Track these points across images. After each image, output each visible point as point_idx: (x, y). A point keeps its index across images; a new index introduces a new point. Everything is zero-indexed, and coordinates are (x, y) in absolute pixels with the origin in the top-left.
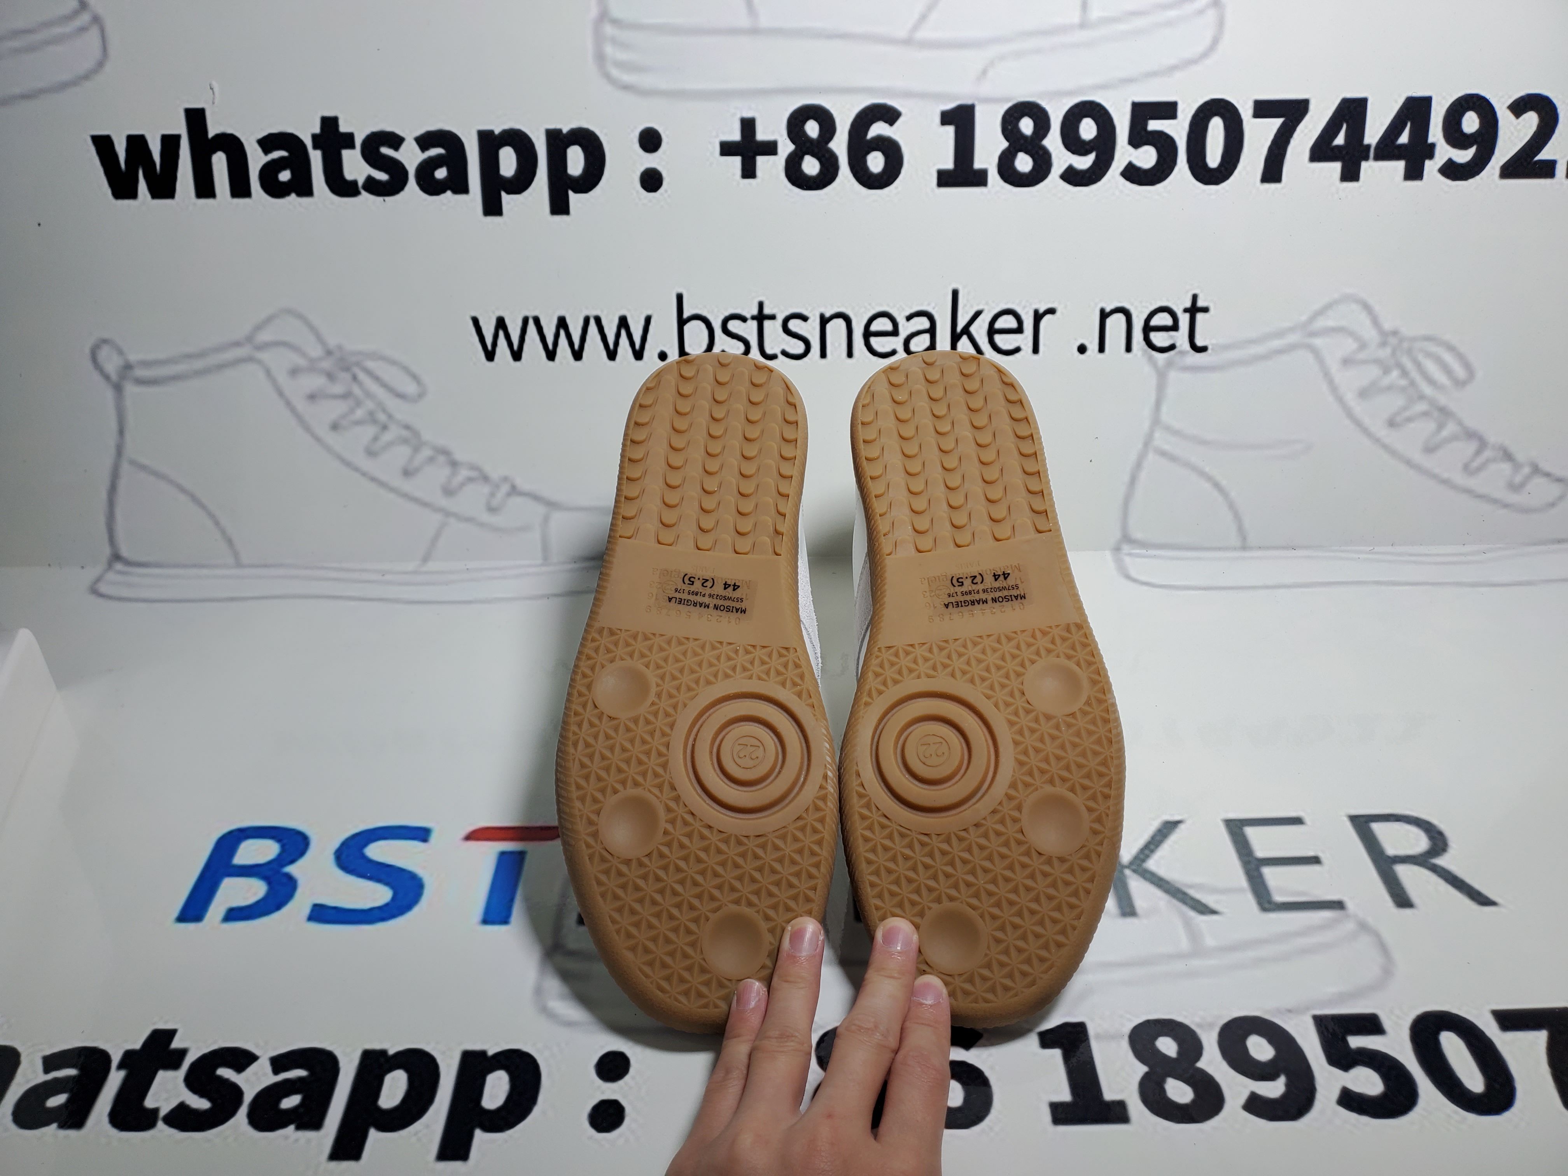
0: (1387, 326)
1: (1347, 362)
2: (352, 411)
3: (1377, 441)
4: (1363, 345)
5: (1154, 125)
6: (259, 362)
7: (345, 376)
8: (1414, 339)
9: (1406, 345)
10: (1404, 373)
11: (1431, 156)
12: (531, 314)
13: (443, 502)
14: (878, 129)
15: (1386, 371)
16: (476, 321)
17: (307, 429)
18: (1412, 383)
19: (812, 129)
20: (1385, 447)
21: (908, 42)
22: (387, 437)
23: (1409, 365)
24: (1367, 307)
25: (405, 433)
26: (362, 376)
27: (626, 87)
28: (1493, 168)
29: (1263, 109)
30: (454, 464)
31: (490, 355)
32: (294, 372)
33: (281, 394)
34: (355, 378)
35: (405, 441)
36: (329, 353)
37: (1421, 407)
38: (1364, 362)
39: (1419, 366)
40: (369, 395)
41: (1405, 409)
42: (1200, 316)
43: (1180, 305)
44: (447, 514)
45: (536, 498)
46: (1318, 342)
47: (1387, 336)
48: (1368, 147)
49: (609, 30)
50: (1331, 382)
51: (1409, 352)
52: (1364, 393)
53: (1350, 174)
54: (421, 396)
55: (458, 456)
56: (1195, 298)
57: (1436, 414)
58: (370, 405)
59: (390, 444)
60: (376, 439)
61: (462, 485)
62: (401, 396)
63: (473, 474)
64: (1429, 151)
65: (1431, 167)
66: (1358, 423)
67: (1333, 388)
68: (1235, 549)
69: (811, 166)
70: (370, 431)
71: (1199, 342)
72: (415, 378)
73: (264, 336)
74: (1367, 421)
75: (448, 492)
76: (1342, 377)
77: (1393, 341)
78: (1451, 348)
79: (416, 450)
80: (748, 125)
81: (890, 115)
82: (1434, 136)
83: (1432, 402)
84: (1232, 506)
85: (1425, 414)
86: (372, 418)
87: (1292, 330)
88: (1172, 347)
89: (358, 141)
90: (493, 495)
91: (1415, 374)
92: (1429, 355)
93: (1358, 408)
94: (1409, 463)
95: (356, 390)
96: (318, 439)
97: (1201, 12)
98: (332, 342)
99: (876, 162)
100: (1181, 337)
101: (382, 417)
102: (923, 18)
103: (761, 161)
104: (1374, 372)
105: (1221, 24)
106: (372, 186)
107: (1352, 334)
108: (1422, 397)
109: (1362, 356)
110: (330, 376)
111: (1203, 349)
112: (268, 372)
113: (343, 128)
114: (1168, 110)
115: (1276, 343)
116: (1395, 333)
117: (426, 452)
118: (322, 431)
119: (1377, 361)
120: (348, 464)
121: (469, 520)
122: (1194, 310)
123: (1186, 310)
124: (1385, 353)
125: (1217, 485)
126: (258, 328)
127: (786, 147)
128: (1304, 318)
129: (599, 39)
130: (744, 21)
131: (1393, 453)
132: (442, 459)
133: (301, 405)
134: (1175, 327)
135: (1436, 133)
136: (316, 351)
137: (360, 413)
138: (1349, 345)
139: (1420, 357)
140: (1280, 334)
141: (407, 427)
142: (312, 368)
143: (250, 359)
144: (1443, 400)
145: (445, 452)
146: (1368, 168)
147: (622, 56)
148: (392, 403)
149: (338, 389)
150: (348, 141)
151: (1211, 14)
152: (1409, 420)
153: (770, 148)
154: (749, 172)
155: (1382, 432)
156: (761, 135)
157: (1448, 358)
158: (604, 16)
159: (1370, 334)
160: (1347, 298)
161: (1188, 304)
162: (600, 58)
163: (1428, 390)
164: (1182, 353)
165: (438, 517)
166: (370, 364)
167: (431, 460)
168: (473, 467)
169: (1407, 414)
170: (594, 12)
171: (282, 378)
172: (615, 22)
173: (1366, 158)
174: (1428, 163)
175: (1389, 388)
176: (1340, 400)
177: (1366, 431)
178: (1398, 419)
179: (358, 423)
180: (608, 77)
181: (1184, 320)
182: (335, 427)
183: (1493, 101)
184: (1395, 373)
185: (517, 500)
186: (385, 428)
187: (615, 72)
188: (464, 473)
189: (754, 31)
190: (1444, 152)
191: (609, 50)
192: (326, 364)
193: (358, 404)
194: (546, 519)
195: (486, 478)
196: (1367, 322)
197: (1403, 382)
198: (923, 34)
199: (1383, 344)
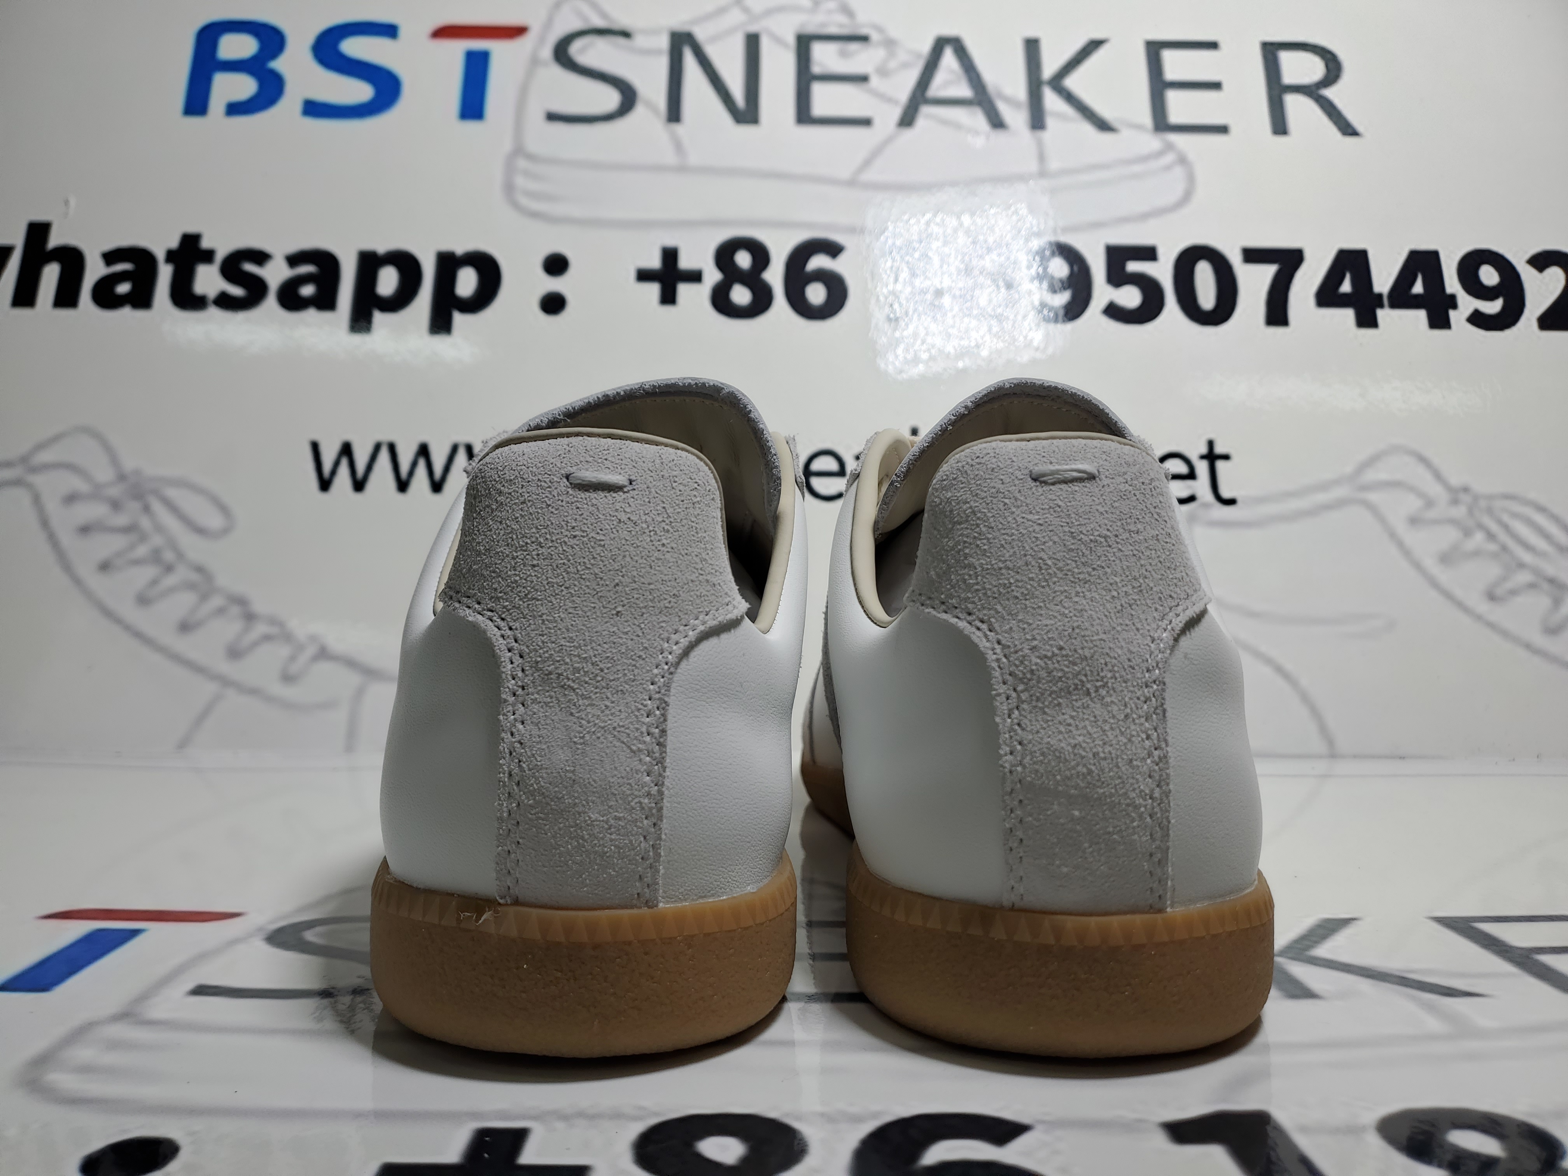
0: (1455, 480)
1: (1414, 521)
2: (132, 547)
3: (1479, 618)
4: (1430, 503)
5: (1133, 267)
6: (29, 486)
7: (134, 506)
8: (1491, 497)
9: (1483, 503)
10: (1491, 536)
11: (1455, 306)
12: (385, 437)
13: (224, 667)
14: (818, 262)
15: (1467, 533)
16: (315, 447)
17: (67, 566)
18: (1504, 548)
19: (743, 260)
20: (1491, 626)
21: (852, 183)
22: (171, 580)
23: (1494, 527)
24: (1422, 459)
25: (194, 577)
26: (157, 507)
27: (535, 215)
28: (1529, 319)
29: (1253, 256)
30: (250, 617)
31: (325, 484)
32: (71, 499)
33: (45, 523)
34: (147, 509)
35: (191, 586)
36: (122, 477)
37: (1524, 577)
38: (1436, 522)
39: (1506, 528)
40: (159, 528)
41: (1504, 579)
42: (1220, 465)
43: (1195, 450)
44: (226, 682)
45: (351, 663)
46: (1373, 497)
47: (1457, 494)
48: (1380, 296)
49: (522, 163)
50: (1400, 544)
51: (1490, 511)
52: (1446, 559)
53: (1367, 320)
54: (226, 531)
55: (259, 606)
56: (1211, 444)
57: (1546, 586)
58: (157, 540)
59: (172, 590)
60: (154, 582)
61: (255, 644)
62: (200, 531)
63: (273, 630)
64: (1452, 302)
65: (1458, 317)
66: (1448, 596)
67: (1406, 552)
68: (1320, 757)
69: (741, 295)
70: (149, 572)
71: (1226, 494)
72: (224, 509)
73: (45, 457)
74: (1459, 593)
75: (234, 653)
76: (1413, 538)
77: (1465, 498)
78: (1541, 509)
79: (204, 597)
80: (670, 255)
81: (833, 249)
82: (1451, 286)
83: (1536, 572)
84: (1305, 698)
85: (1532, 586)
86: (156, 557)
87: (1337, 482)
88: (1191, 499)
89: (220, 256)
90: (293, 658)
91: (1503, 537)
92: (1515, 515)
93: (1443, 576)
94: (1528, 646)
95: (145, 523)
96: (77, 581)
97: (1168, 168)
98: (129, 464)
99: (816, 294)
100: (1201, 486)
101: (169, 556)
102: (867, 163)
103: (684, 290)
104: (1450, 536)
105: (1191, 179)
106: (225, 302)
107: (1412, 489)
108: (1521, 565)
109: (1431, 514)
110: (116, 505)
111: (1231, 502)
112: (37, 500)
113: (205, 244)
114: (1149, 254)
115: (1322, 498)
116: (1466, 490)
117: (217, 601)
118: (86, 571)
119: (1453, 522)
120: (108, 614)
121: (254, 692)
122: (1212, 457)
123: (1203, 457)
124: (1460, 512)
125: (1279, 670)
126: (40, 447)
127: (712, 276)
128: (1349, 469)
129: (510, 169)
130: (670, 157)
131: (1505, 634)
132: (235, 610)
133: (67, 539)
134: (1191, 475)
135: (1452, 284)
136: (104, 473)
137: (142, 551)
138: (1413, 504)
139: (1506, 518)
140: (1324, 487)
141: (199, 569)
142: (96, 494)
143: (17, 482)
144: (1550, 570)
145: (241, 601)
146: (1384, 315)
147: (533, 186)
148: (189, 542)
149: (121, 520)
150: (208, 256)
151: (1179, 172)
152: (1513, 592)
153: (695, 277)
154: (668, 297)
155: (1483, 607)
156: (685, 263)
157: (1541, 519)
158: (519, 150)
159: (1435, 490)
160: (1395, 450)
161: (1204, 450)
162: (509, 188)
163: (1527, 557)
164: (1206, 505)
165: (210, 688)
166: (172, 493)
167: (221, 611)
168: (273, 621)
169: (1509, 585)
170: (507, 145)
171: (52, 506)
172: (531, 157)
173: (1381, 306)
174: (1452, 313)
175: (1477, 553)
176: (1417, 566)
177: (1461, 606)
178: (1499, 591)
179: (137, 562)
180: (516, 206)
181: (1202, 468)
182: (105, 567)
183: (1509, 256)
184: (1479, 537)
185: (325, 667)
186: (169, 569)
187: (524, 201)
188: (261, 629)
189: (682, 169)
190: (1467, 304)
191: (520, 181)
192: (114, 492)
193: (143, 538)
194: (359, 694)
195: (287, 637)
196: (1428, 476)
197: (1492, 547)
198: (869, 176)
199: (1455, 502)
